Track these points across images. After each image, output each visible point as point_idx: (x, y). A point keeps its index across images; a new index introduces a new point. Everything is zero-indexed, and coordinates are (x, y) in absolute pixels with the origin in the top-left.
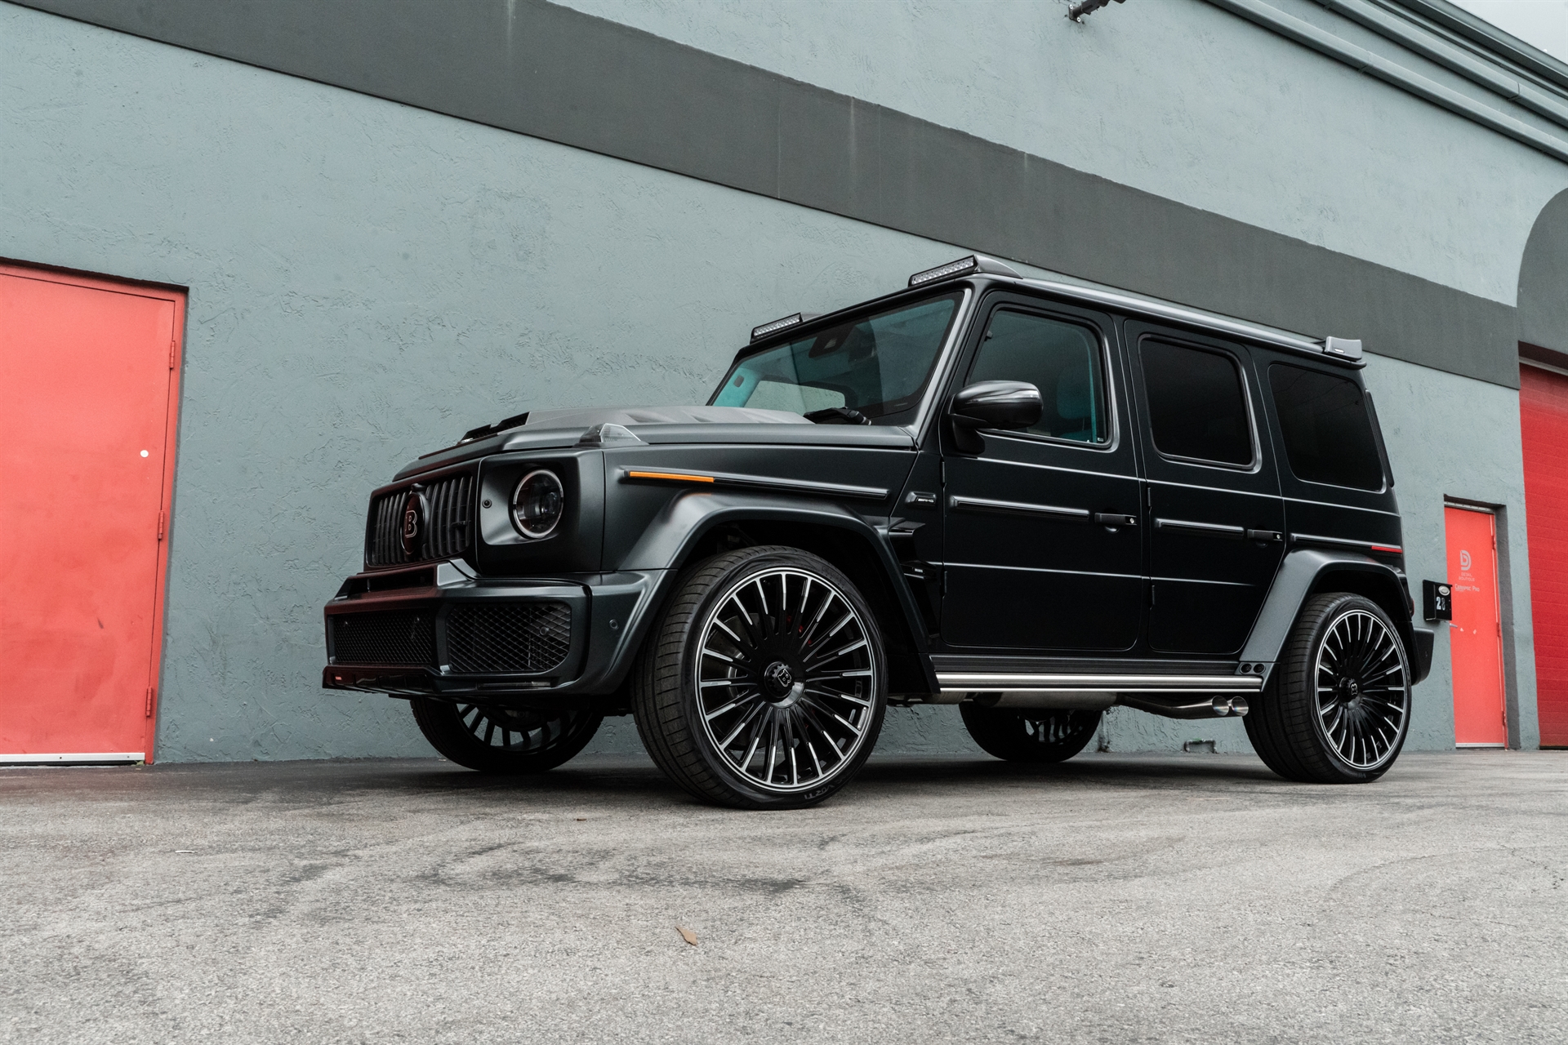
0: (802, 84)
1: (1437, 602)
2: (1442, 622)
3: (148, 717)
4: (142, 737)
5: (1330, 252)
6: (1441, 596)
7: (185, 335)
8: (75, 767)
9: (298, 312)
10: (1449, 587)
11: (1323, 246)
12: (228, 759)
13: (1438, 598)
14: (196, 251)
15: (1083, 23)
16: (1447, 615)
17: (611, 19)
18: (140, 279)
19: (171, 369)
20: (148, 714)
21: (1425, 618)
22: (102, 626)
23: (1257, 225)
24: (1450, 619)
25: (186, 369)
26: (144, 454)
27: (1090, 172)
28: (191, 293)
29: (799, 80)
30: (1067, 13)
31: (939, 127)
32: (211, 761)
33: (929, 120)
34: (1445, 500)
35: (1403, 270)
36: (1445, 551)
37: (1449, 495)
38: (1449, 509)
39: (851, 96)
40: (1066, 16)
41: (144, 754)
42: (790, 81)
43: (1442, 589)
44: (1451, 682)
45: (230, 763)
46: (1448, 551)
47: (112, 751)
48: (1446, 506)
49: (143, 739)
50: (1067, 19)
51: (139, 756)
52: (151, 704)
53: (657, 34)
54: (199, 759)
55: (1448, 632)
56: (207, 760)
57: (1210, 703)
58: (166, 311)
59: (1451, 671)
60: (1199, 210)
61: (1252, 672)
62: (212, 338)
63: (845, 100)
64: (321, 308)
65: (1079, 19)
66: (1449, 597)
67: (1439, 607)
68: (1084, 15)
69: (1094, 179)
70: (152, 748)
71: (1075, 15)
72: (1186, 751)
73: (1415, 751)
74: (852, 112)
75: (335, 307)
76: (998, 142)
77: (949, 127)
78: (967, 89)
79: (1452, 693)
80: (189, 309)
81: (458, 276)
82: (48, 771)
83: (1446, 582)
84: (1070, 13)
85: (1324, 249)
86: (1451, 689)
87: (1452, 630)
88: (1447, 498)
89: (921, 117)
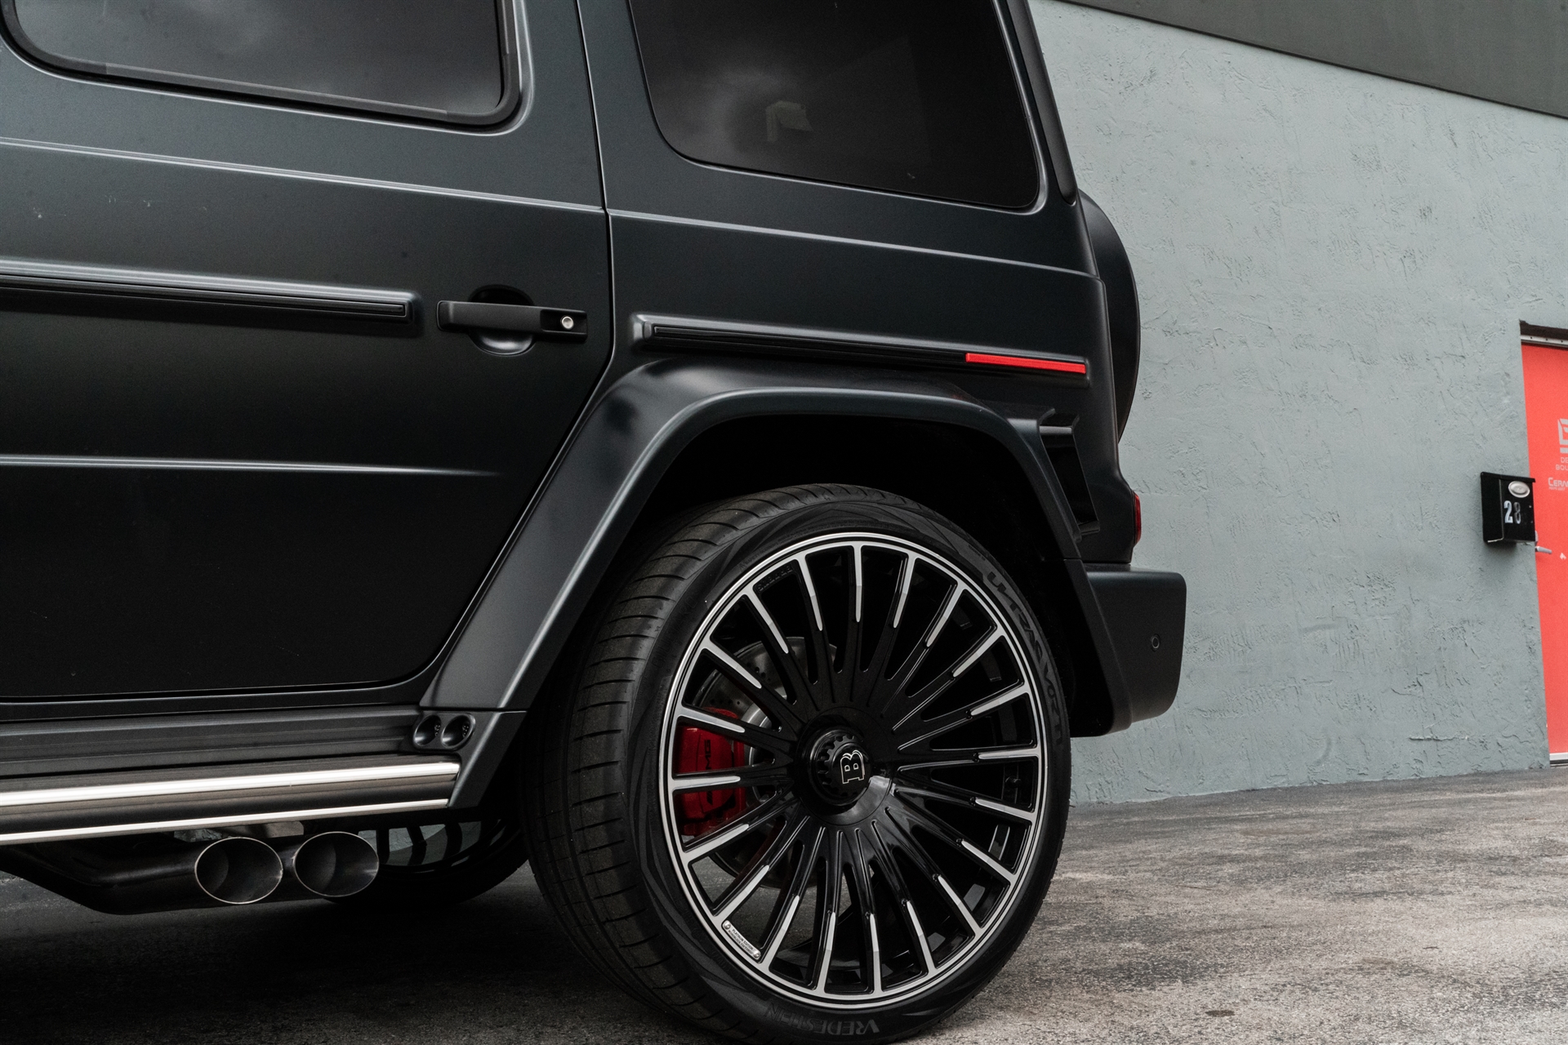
1: (1506, 510)
2: (1520, 545)
6: (1513, 499)
10: (1529, 482)
13: (1507, 503)
16: (1525, 531)
21: (1486, 539)
24: (1532, 538)
34: (1523, 332)
36: (1523, 420)
37: (1531, 322)
38: (1527, 347)
43: (1514, 487)
44: (1539, 648)
46: (1528, 423)
48: (1524, 343)
55: (1532, 563)
59: (1538, 629)
66: (1530, 499)
67: (1509, 519)
79: (1541, 669)
83: (1526, 475)
86: (1539, 661)
87: (1539, 557)
88: (1526, 328)
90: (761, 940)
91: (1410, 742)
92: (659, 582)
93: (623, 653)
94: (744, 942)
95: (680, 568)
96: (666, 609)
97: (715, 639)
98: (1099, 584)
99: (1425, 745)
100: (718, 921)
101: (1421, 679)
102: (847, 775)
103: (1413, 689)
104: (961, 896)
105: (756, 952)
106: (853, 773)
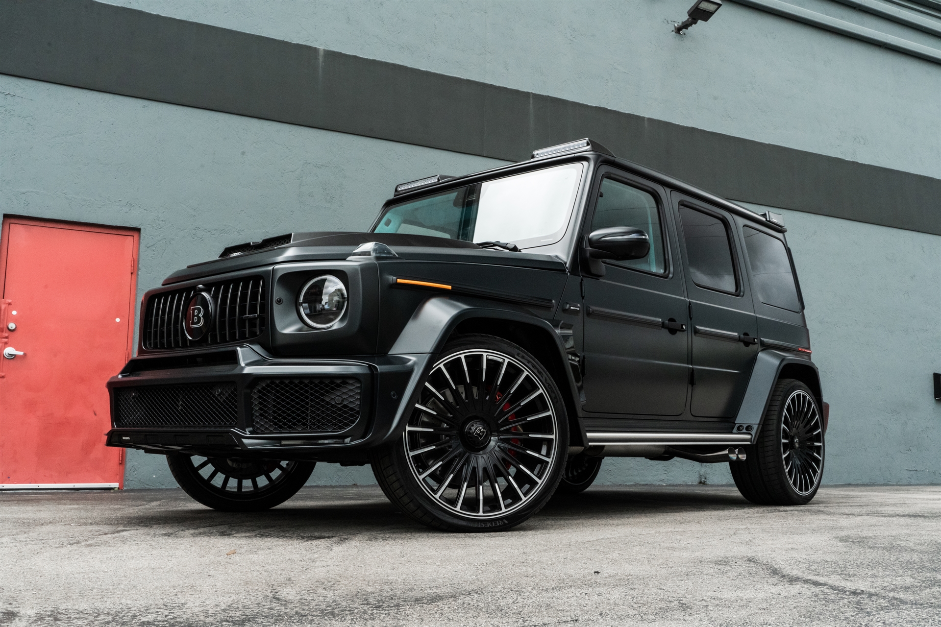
0: (499, 87)
3: (120, 464)
4: (117, 475)
5: (862, 164)
7: (138, 254)
8: (81, 491)
9: (201, 238)
11: (856, 161)
12: (164, 487)
14: (145, 208)
15: (684, 34)
17: (381, 60)
18: (115, 225)
19: (132, 273)
20: (120, 462)
21: (935, 398)
22: (95, 414)
23: (808, 151)
25: (139, 273)
26: (118, 320)
27: (690, 126)
28: (142, 231)
29: (497, 85)
30: (674, 29)
31: (587, 106)
32: (154, 488)
33: (581, 102)
35: (915, 173)
39: (531, 92)
40: (673, 31)
41: (118, 484)
42: (491, 86)
45: (164, 489)
47: (101, 482)
49: (118, 476)
50: (674, 33)
51: (116, 485)
52: (122, 457)
53: (409, 66)
54: (147, 487)
56: (152, 488)
57: (726, 452)
58: (129, 241)
60: (766, 144)
61: (744, 431)
62: (153, 256)
63: (527, 94)
64: (214, 236)
65: (681, 33)
68: (684, 30)
69: (693, 130)
70: (122, 480)
71: (678, 30)
73: (929, 484)
74: (531, 102)
75: (221, 235)
76: (627, 112)
77: (594, 105)
78: (606, 81)
80: (141, 240)
81: (292, 213)
82: (68, 493)
84: (675, 29)
85: (857, 163)
89: (576, 101)
91: (907, 471)
99: (912, 472)
101: (911, 448)
103: (908, 451)
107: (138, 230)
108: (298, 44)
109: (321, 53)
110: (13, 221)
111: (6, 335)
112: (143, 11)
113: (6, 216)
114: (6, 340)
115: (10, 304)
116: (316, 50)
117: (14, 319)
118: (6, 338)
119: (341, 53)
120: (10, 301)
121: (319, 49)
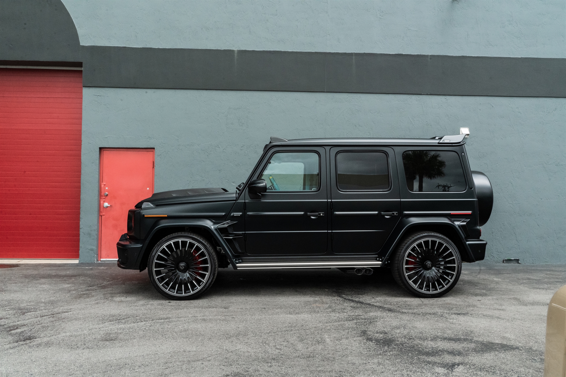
0: (334, 53)
14: (156, 139)
17: (267, 50)
18: (144, 147)
19: (153, 168)
25: (155, 168)
26: (148, 189)
31: (389, 55)
33: (386, 53)
39: (353, 52)
42: (330, 53)
58: (150, 154)
62: (161, 159)
63: (351, 54)
64: (187, 148)
72: (504, 263)
77: (394, 53)
78: (403, 38)
80: (155, 153)
81: (223, 133)
89: (382, 53)
90: (416, 284)
92: (405, 244)
93: (400, 252)
94: (413, 284)
95: (407, 242)
96: (405, 247)
97: (411, 250)
98: (469, 244)
100: (410, 282)
102: (428, 266)
104: (444, 283)
105: (415, 286)
106: (429, 266)
107: (154, 148)
108: (224, 50)
109: (236, 52)
110: (104, 150)
111: (104, 198)
112: (152, 47)
113: (101, 149)
114: (104, 200)
115: (105, 185)
116: (233, 51)
117: (107, 191)
118: (104, 199)
119: (246, 50)
120: (105, 183)
121: (235, 50)
